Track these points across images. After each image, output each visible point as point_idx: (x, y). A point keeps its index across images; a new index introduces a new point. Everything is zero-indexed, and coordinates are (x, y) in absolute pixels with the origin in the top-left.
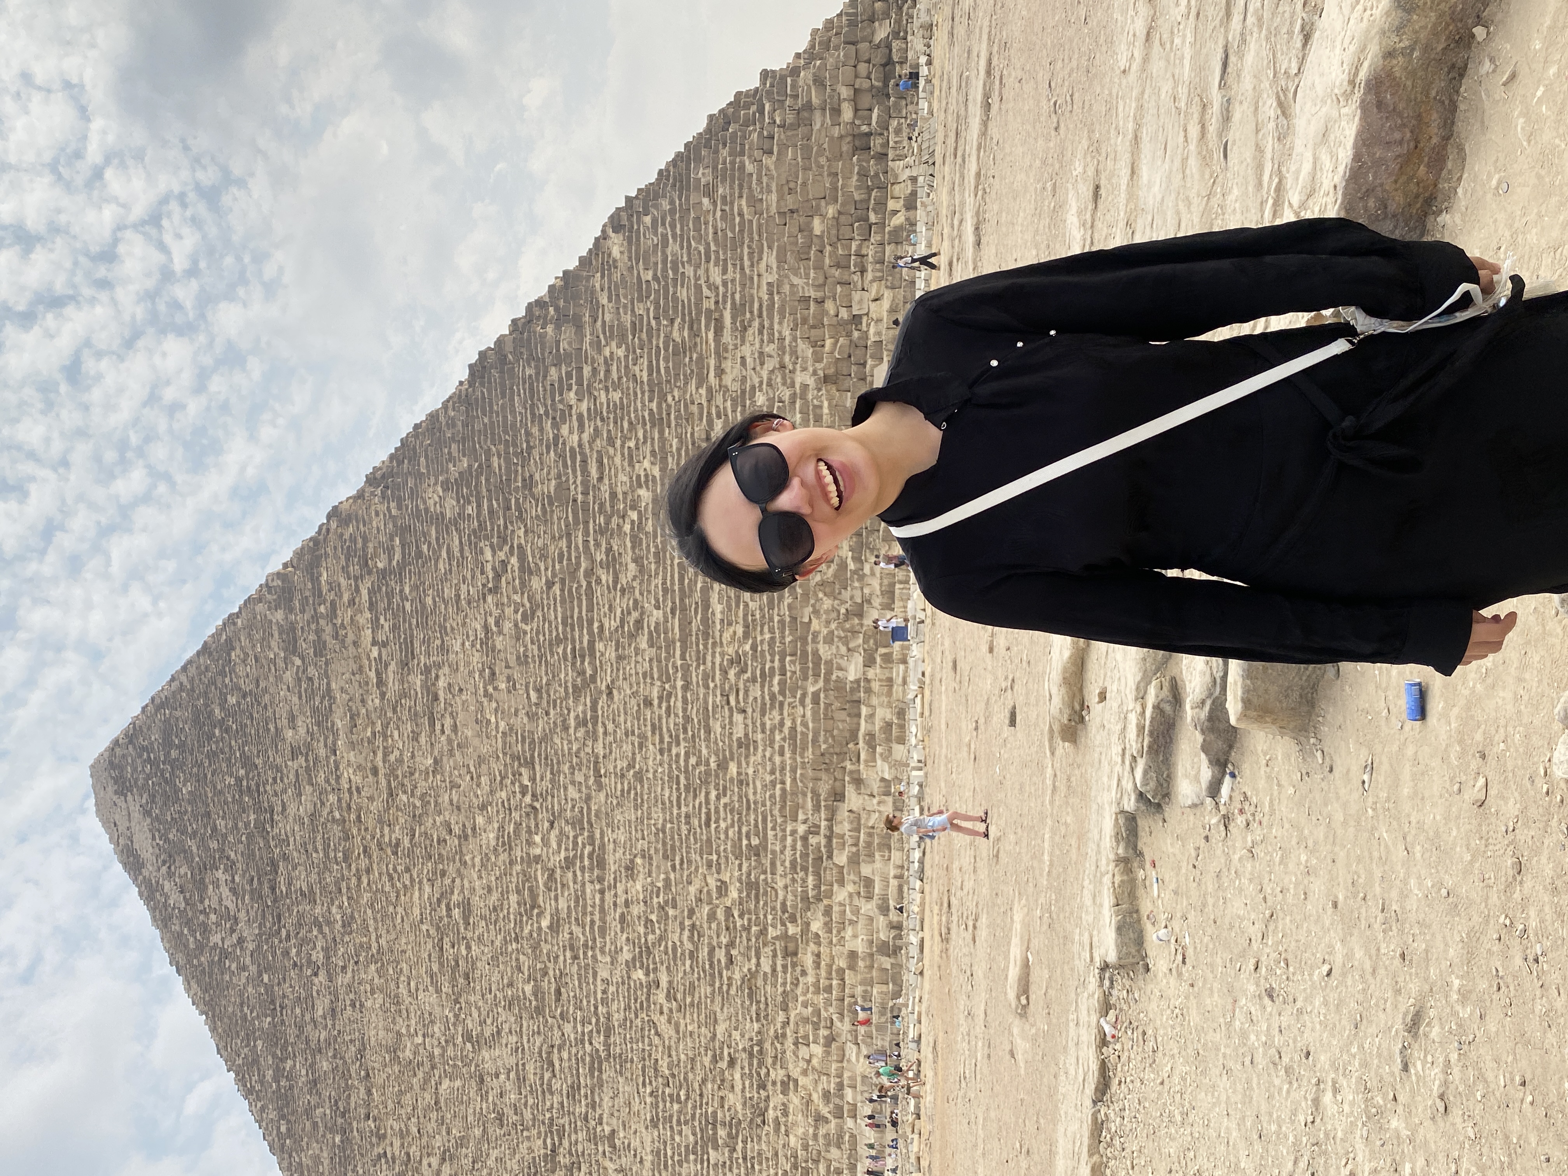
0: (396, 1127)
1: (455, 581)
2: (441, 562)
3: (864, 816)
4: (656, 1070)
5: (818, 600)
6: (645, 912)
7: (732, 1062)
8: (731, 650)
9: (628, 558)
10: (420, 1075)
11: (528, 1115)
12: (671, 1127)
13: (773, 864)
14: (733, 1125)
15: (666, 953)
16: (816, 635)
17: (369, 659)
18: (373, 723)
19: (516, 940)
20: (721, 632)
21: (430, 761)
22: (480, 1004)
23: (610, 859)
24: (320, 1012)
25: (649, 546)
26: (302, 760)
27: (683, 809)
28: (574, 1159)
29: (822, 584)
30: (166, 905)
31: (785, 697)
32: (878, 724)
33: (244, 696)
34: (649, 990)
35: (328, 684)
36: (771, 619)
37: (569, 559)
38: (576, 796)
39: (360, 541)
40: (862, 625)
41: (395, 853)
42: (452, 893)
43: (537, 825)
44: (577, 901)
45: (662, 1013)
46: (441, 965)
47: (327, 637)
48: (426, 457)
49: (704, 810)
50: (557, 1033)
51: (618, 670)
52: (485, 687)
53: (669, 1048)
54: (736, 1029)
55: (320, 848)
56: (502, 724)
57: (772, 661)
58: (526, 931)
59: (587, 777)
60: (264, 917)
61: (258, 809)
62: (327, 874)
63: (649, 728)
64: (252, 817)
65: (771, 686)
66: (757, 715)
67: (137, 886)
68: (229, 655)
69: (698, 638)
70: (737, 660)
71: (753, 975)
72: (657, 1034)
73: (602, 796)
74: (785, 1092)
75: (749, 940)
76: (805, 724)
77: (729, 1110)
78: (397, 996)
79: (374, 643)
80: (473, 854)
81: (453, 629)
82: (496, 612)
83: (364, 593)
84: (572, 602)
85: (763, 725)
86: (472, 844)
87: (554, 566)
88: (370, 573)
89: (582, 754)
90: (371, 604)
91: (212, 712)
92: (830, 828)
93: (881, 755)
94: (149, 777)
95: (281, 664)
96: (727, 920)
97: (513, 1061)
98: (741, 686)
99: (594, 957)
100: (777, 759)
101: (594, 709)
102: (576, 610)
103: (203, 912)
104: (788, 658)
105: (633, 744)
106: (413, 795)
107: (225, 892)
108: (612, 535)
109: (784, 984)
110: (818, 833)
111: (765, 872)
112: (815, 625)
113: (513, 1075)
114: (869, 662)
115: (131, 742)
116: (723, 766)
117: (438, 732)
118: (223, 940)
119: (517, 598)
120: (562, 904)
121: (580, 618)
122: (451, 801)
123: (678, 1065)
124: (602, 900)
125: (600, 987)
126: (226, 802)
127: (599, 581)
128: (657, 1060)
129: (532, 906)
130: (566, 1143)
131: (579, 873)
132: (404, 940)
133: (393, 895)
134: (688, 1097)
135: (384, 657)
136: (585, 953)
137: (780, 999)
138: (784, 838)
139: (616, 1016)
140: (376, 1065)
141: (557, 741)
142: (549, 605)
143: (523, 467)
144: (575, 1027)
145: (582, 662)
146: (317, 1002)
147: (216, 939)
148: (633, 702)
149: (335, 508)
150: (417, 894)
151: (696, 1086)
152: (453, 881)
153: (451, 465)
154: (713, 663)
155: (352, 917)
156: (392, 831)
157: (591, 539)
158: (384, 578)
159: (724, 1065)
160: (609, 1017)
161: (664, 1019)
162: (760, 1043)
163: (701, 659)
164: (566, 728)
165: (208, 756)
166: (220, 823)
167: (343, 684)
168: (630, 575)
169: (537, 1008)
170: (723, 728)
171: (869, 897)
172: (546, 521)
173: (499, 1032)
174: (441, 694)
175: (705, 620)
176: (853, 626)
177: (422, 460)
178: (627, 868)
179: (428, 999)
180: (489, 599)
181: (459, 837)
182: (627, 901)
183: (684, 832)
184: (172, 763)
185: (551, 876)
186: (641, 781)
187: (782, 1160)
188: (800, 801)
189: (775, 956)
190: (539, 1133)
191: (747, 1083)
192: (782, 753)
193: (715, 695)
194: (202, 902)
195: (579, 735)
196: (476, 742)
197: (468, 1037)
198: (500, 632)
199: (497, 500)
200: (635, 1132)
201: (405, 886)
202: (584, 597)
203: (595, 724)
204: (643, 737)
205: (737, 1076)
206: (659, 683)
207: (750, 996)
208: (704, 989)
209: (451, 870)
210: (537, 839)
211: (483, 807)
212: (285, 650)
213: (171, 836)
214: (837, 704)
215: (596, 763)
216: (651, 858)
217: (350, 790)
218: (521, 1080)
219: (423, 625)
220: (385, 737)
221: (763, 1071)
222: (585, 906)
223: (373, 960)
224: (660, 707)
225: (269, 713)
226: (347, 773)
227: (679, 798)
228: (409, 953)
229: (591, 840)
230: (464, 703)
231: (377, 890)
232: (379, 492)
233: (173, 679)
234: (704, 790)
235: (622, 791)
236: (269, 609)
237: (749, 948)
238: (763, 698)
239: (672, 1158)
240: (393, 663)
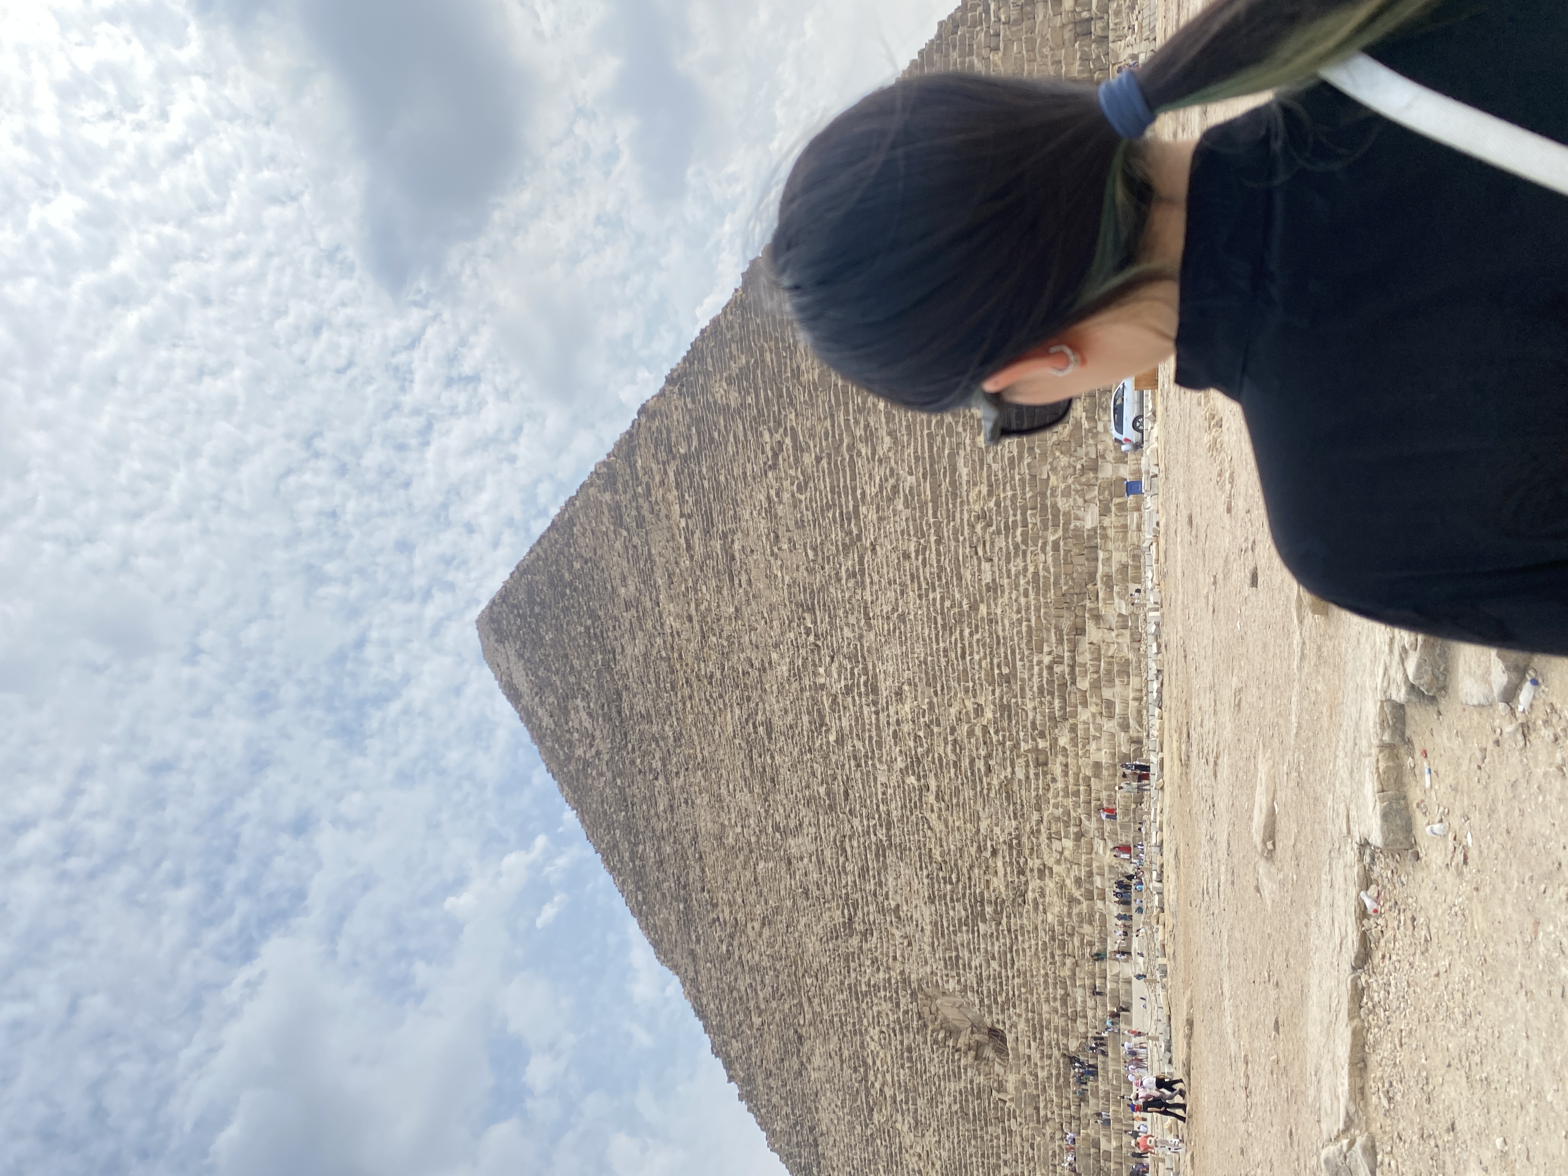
0: (726, 898)
1: (742, 461)
2: (729, 445)
3: (1103, 647)
4: (930, 857)
5: (1055, 458)
6: (914, 729)
7: (994, 852)
8: (977, 508)
9: (883, 432)
10: (742, 857)
11: (828, 890)
12: (946, 904)
13: (1022, 689)
14: (998, 904)
15: (934, 763)
16: (1054, 490)
17: (679, 528)
18: (686, 580)
19: (810, 751)
20: (968, 492)
21: (732, 610)
22: (785, 802)
23: (882, 686)
24: (662, 808)
25: (900, 420)
26: (633, 611)
27: (941, 644)
28: (867, 926)
29: (1058, 443)
30: (540, 727)
31: (1027, 545)
32: (1115, 567)
33: (586, 563)
34: (921, 794)
35: (649, 550)
36: (1013, 478)
37: (834, 436)
38: (851, 635)
39: (664, 432)
40: (1097, 478)
41: (710, 683)
42: (757, 714)
43: (820, 659)
44: (857, 721)
45: (932, 811)
46: (752, 771)
47: (645, 512)
48: (712, 357)
49: (959, 645)
50: (847, 827)
51: (879, 529)
52: (771, 548)
53: (941, 839)
54: (997, 825)
55: (653, 680)
56: (787, 579)
57: (1015, 515)
58: (817, 744)
59: (858, 620)
60: (614, 735)
61: (604, 651)
62: (659, 701)
63: (908, 577)
64: (600, 657)
65: (1014, 537)
66: (1003, 563)
67: (519, 712)
68: (572, 530)
69: (947, 498)
70: (982, 516)
71: (1009, 781)
72: (930, 828)
73: (872, 635)
74: (1041, 876)
75: (1004, 752)
76: (1047, 569)
77: (994, 891)
78: (719, 795)
79: (682, 515)
80: (770, 683)
81: (742, 501)
82: (776, 485)
83: (671, 474)
84: (838, 473)
85: (1009, 571)
86: (769, 676)
87: (821, 443)
88: (674, 458)
89: (853, 601)
90: (677, 483)
91: (562, 576)
92: (1073, 658)
93: (1118, 593)
94: (519, 629)
95: (612, 536)
96: (984, 736)
97: (813, 847)
98: (987, 538)
99: (873, 765)
100: (1023, 600)
101: (861, 562)
102: (842, 480)
103: (568, 731)
104: (1029, 512)
105: (895, 591)
106: (720, 637)
107: (584, 715)
108: (869, 413)
109: (1037, 789)
110: (1062, 663)
111: (1016, 697)
112: (1053, 481)
113: (814, 858)
114: (1105, 511)
115: (504, 601)
116: (974, 607)
117: (737, 586)
118: (585, 752)
119: (792, 472)
120: (845, 723)
121: (845, 486)
122: (751, 641)
123: (949, 853)
124: (878, 719)
125: (880, 790)
126: (579, 646)
127: (859, 454)
128: (930, 849)
129: (820, 725)
130: (860, 914)
131: (857, 698)
132: (722, 752)
133: (711, 717)
134: (958, 880)
135: (690, 527)
136: (866, 762)
137: (1033, 801)
138: (1031, 668)
139: (895, 813)
140: (707, 850)
141: (832, 590)
142: (819, 477)
143: (791, 359)
144: (861, 821)
145: (849, 524)
146: (659, 800)
147: (579, 752)
148: (894, 556)
149: (643, 406)
150: (729, 715)
151: (965, 871)
152: (757, 705)
153: (732, 363)
154: (962, 520)
155: (681, 734)
156: (706, 666)
157: (851, 418)
158: (686, 461)
159: (988, 854)
160: (889, 814)
161: (934, 816)
162: (1018, 837)
163: (951, 517)
164: (839, 580)
165: (563, 611)
166: (576, 663)
167: (660, 549)
168: (886, 447)
169: (830, 805)
170: (973, 575)
171: (1111, 717)
172: (813, 405)
173: (800, 825)
174: (737, 555)
175: (953, 483)
176: (1088, 480)
177: (709, 360)
178: (897, 694)
179: (744, 798)
180: (770, 474)
181: (759, 670)
182: (898, 720)
183: (943, 664)
184: (536, 616)
185: (834, 701)
186: (904, 622)
187: (1041, 933)
188: (1045, 636)
189: (1027, 766)
190: (838, 905)
191: (1008, 870)
192: (1026, 595)
193: (964, 547)
194: (567, 724)
195: (850, 585)
196: (767, 593)
197: (776, 828)
198: (780, 502)
199: (772, 389)
200: (916, 907)
201: (720, 709)
202: (847, 469)
203: (863, 575)
204: (903, 585)
205: (1000, 864)
206: (915, 539)
207: (1008, 798)
208: (968, 793)
209: (755, 695)
210: (821, 670)
211: (776, 646)
212: (614, 524)
213: (540, 673)
214: (1075, 551)
215: (866, 608)
216: (916, 686)
217: (672, 633)
218: (821, 863)
219: (719, 499)
220: (696, 591)
221: (1022, 860)
222: (864, 724)
223: (699, 767)
224: (917, 559)
225: (606, 575)
226: (669, 621)
227: (937, 635)
228: (727, 761)
229: (865, 670)
230: (755, 561)
231: (699, 713)
232: (676, 390)
233: (531, 551)
234: (958, 629)
235: (889, 630)
236: (599, 491)
237: (1004, 759)
238: (1008, 548)
239: (948, 928)
240: (698, 531)
